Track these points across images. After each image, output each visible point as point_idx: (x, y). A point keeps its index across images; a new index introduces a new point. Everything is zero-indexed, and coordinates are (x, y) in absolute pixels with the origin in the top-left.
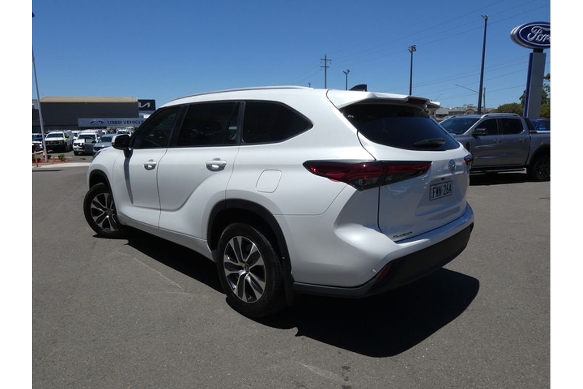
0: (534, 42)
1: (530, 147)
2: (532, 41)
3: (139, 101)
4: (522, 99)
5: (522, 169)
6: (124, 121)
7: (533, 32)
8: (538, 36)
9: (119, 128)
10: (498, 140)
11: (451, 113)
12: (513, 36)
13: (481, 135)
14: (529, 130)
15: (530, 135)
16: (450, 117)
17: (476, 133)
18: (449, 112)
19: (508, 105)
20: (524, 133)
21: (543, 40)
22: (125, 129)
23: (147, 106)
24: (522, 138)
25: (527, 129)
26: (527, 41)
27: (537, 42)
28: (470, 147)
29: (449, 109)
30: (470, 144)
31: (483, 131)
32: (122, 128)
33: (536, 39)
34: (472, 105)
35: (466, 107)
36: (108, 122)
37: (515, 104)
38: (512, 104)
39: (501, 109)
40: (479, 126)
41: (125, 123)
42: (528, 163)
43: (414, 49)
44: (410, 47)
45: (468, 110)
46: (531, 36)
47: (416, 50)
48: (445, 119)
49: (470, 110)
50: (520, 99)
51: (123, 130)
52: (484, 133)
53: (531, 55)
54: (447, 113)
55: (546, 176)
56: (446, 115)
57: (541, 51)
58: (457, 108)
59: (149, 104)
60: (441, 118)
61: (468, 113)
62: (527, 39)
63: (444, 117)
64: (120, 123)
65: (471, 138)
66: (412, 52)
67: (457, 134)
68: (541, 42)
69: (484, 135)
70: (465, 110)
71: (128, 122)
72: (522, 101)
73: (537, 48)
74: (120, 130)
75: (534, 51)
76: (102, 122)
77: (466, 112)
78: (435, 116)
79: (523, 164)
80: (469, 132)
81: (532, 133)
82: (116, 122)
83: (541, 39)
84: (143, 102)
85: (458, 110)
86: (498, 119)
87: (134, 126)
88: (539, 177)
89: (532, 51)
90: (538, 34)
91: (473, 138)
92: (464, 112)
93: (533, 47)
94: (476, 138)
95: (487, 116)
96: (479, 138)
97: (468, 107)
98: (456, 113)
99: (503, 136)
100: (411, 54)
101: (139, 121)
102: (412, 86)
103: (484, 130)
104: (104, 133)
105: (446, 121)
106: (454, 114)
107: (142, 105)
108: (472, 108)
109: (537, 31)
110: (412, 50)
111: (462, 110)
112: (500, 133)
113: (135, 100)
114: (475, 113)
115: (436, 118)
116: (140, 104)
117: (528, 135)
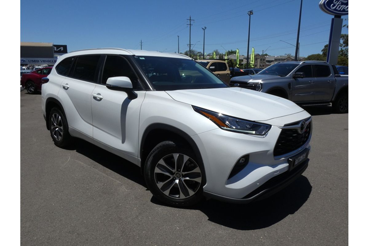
0: (335, 10)
1: (335, 87)
2: (334, 10)
3: (55, 46)
4: (323, 51)
5: (329, 104)
6: (41, 61)
7: (335, 3)
8: (338, 6)
9: (36, 65)
10: (312, 81)
11: (276, 60)
12: (320, 6)
13: (299, 77)
14: (335, 74)
15: (336, 78)
16: (276, 63)
17: (296, 76)
18: (275, 59)
19: (314, 55)
20: (331, 77)
21: (341, 9)
22: (40, 66)
23: (61, 49)
24: (329, 80)
25: (334, 74)
26: (331, 10)
27: (337, 10)
28: (291, 87)
29: (275, 57)
30: (291, 84)
31: (301, 75)
32: (39, 66)
33: (337, 8)
34: (291, 54)
35: (286, 56)
36: (29, 61)
37: (319, 55)
38: (317, 54)
39: (310, 58)
40: (299, 70)
41: (42, 62)
42: (333, 99)
43: (251, 13)
44: (249, 12)
45: (287, 58)
46: (333, 6)
47: (253, 14)
48: (272, 64)
49: (289, 58)
50: (322, 51)
51: (39, 67)
52: (302, 76)
53: (333, 19)
54: (274, 60)
55: (346, 110)
56: (272, 61)
57: (340, 17)
58: (280, 56)
59: (62, 49)
60: (270, 63)
61: (287, 60)
62: (330, 8)
63: (271, 62)
64: (38, 61)
65: (292, 79)
66: (250, 15)
67: (281, 76)
68: (340, 11)
69: (302, 78)
70: (285, 58)
71: (44, 61)
72: (323, 53)
73: (336, 14)
74: (37, 67)
75: (335, 17)
76: (24, 61)
77: (286, 60)
78: (265, 61)
79: (330, 100)
80: (291, 74)
81: (337, 76)
82: (35, 61)
83: (340, 8)
84: (58, 46)
85: (281, 58)
86: (312, 65)
87: (48, 65)
88: (341, 110)
89: (333, 17)
90: (338, 5)
91: (294, 79)
92: (285, 59)
93: (334, 14)
94: (295, 80)
95: (304, 62)
96: (298, 80)
97: (288, 56)
98: (279, 60)
99: (316, 79)
100: (249, 16)
101: (53, 61)
102: (250, 40)
103: (302, 73)
104: (24, 69)
105: (273, 66)
106: (278, 60)
107: (57, 49)
108: (290, 57)
109: (337, 3)
110: (250, 14)
111: (284, 58)
112: (314, 77)
113: (51, 45)
114: (292, 60)
115: (266, 63)
116: (55, 48)
117: (334, 78)
